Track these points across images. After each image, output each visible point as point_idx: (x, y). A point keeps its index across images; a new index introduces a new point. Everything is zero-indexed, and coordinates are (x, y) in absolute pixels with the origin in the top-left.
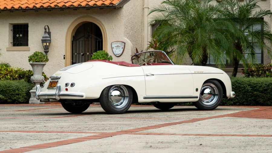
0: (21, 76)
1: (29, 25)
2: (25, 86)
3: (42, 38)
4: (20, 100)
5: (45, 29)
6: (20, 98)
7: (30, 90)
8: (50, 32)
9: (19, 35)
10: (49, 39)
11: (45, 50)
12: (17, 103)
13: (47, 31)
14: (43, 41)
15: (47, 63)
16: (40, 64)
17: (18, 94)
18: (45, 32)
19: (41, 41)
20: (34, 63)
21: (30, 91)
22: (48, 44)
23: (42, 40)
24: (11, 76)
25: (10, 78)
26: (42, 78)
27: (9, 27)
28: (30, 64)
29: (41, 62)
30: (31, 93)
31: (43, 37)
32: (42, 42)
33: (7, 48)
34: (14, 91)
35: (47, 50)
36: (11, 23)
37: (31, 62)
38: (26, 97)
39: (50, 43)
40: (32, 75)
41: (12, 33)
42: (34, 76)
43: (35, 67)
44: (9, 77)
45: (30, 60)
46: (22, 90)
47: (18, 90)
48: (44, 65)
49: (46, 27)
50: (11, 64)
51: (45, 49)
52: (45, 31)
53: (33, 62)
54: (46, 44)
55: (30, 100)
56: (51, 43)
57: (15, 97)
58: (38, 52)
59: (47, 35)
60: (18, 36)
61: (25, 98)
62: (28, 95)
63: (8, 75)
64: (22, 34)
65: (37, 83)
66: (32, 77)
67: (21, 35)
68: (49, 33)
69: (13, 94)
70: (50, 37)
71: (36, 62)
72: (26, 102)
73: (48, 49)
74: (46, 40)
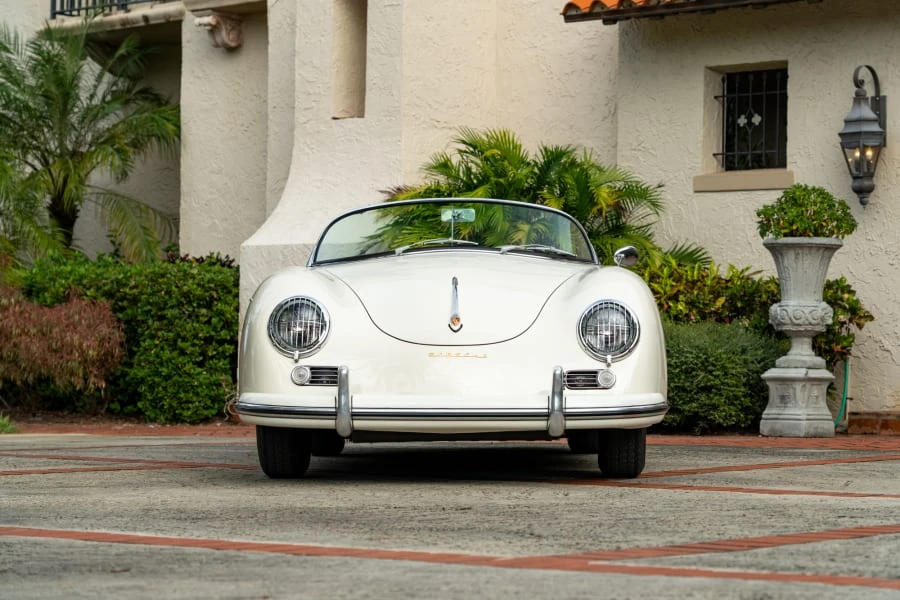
0: (739, 305)
1: (790, 73)
2: (744, 351)
3: (841, 127)
4: (717, 417)
5: (859, 83)
6: (715, 407)
7: (765, 369)
8: (884, 98)
9: (749, 118)
10: (875, 128)
11: (858, 183)
12: (704, 433)
13: (870, 92)
14: (849, 140)
15: (848, 241)
16: (810, 247)
17: (707, 389)
18: (859, 98)
19: (839, 140)
20: (783, 240)
21: (767, 374)
22: (869, 153)
23: (841, 135)
24: (691, 304)
25: (685, 311)
26: (819, 313)
27: (707, 85)
28: (765, 244)
29: (816, 234)
30: (771, 385)
31: (847, 122)
32: (843, 146)
33: (697, 180)
34: (686, 372)
35: (866, 183)
36: (714, 63)
37: (770, 237)
38: (747, 402)
39: (879, 149)
40: (775, 298)
41: (717, 110)
42: (783, 303)
43: (789, 259)
44: (681, 307)
45: (764, 229)
46: (723, 368)
47: (705, 370)
48: (832, 249)
49: (865, 75)
50: (711, 251)
51: (855, 178)
52: (857, 94)
53: (777, 235)
54: (863, 153)
55: (763, 416)
56: (885, 151)
57: (692, 400)
58: (805, 189)
59: (867, 112)
60: (742, 121)
61: (745, 409)
62: (759, 394)
63: (681, 297)
64: (760, 114)
65: (799, 334)
66: (774, 308)
67: (757, 120)
68: (879, 104)
69: (684, 389)
70: (881, 120)
71: (792, 234)
72: (749, 425)
73: (871, 176)
74: (860, 133)
